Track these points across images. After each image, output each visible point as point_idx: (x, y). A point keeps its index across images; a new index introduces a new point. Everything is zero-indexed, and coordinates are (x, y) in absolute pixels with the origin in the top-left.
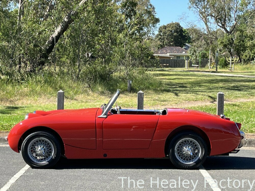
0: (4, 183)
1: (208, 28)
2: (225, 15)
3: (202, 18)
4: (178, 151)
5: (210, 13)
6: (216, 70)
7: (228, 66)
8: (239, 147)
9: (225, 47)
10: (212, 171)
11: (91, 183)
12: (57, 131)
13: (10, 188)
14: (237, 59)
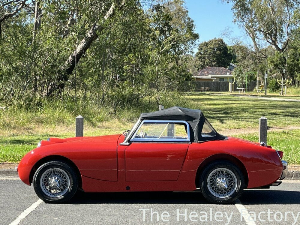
0: (13, 218)
1: (256, 45)
2: (276, 30)
3: (248, 33)
4: (211, 183)
5: (258, 27)
6: (266, 93)
7: (280, 89)
8: (281, 179)
9: (276, 67)
10: (250, 206)
11: (110, 218)
12: (73, 161)
13: (19, 224)
14: (289, 81)
